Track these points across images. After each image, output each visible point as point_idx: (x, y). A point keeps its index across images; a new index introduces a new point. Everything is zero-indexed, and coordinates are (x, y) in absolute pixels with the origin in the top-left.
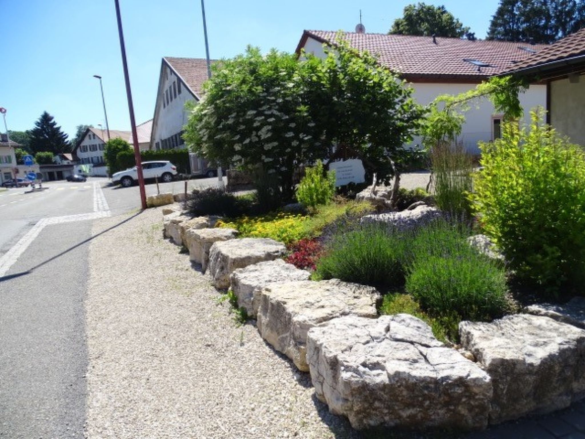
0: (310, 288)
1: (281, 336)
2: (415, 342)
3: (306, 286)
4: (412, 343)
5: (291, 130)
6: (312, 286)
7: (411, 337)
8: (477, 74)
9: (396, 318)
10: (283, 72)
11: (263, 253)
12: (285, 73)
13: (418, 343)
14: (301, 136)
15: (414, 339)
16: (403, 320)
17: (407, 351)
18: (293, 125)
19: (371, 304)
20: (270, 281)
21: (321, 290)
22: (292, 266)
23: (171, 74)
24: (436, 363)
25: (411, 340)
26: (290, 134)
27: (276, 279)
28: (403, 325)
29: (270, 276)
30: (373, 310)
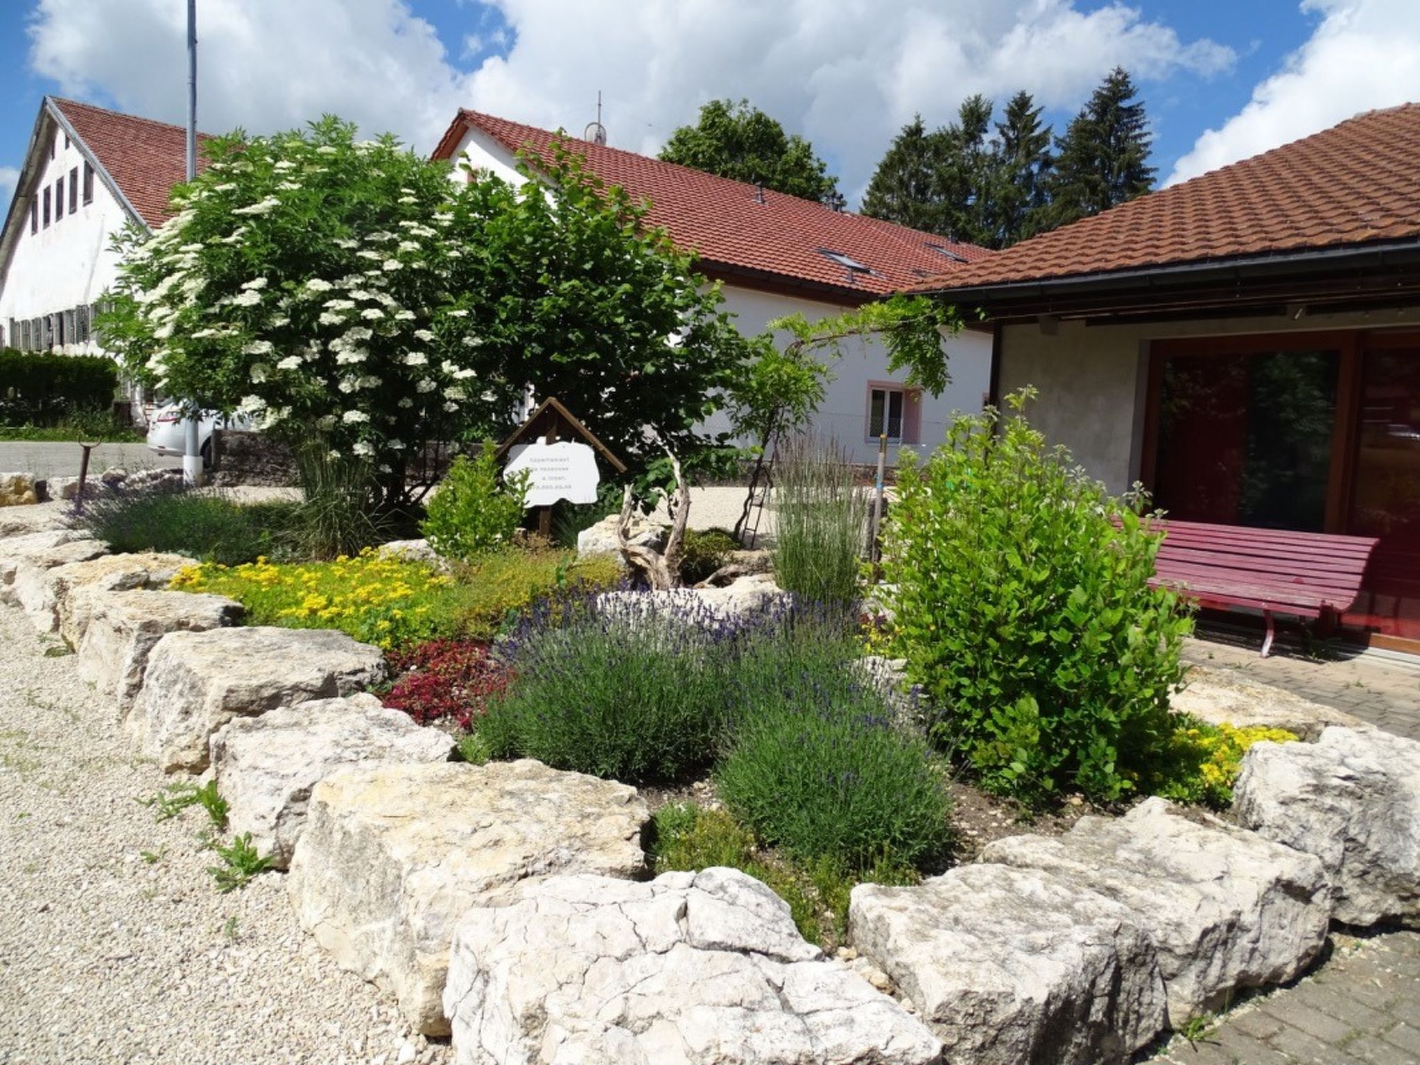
0: (459, 786)
1: (365, 928)
2: (753, 950)
3: (444, 780)
4: (745, 951)
5: (419, 346)
6: (463, 778)
7: (744, 937)
8: (847, 285)
9: (702, 882)
10: (408, 195)
11: (319, 675)
12: (412, 200)
13: (759, 952)
14: (446, 366)
15: (752, 942)
16: (722, 888)
17: (735, 979)
18: (425, 335)
19: (628, 834)
20: (339, 760)
21: (489, 793)
22: (402, 717)
23: (67, 146)
24: (806, 1011)
25: (742, 944)
26: (416, 359)
27: (357, 753)
28: (721, 899)
29: (337, 744)
30: (632, 855)
